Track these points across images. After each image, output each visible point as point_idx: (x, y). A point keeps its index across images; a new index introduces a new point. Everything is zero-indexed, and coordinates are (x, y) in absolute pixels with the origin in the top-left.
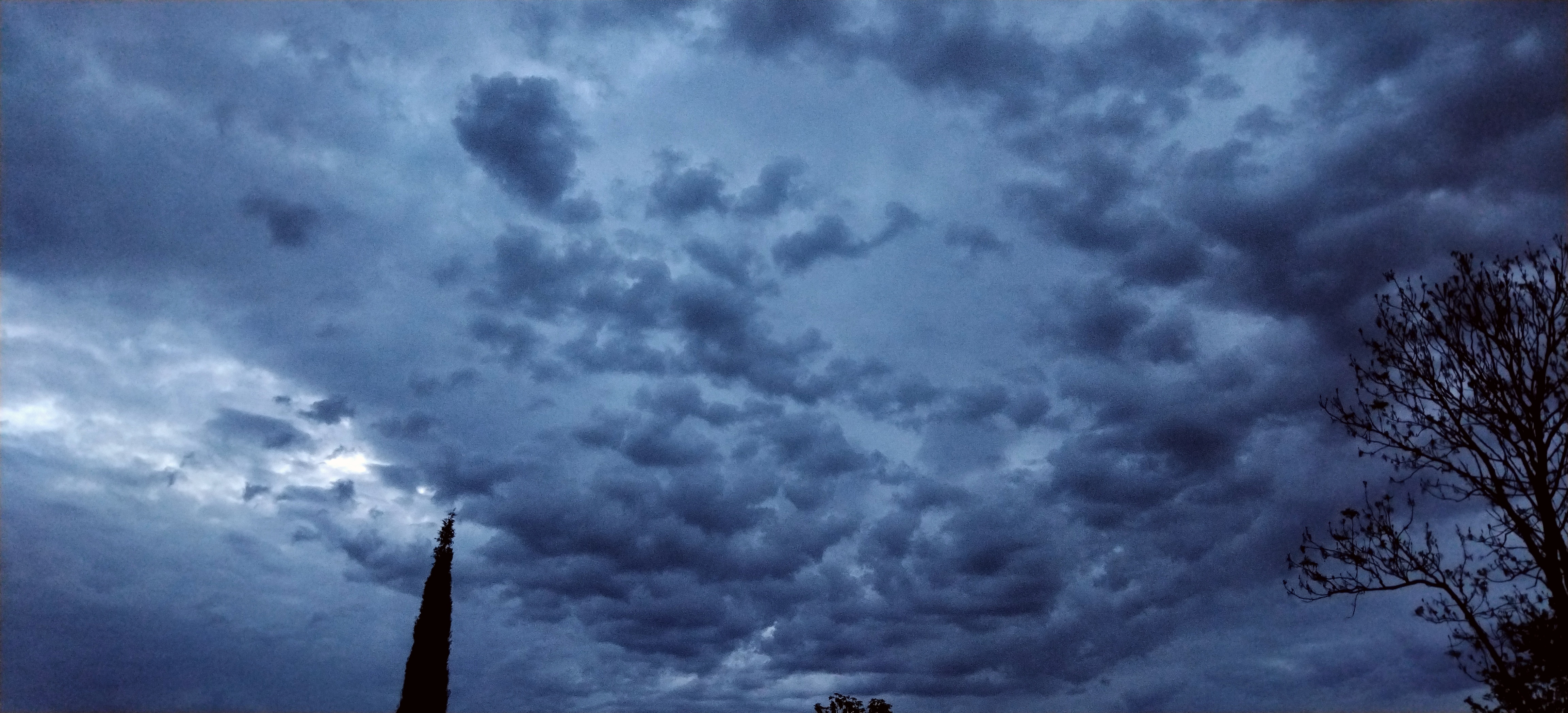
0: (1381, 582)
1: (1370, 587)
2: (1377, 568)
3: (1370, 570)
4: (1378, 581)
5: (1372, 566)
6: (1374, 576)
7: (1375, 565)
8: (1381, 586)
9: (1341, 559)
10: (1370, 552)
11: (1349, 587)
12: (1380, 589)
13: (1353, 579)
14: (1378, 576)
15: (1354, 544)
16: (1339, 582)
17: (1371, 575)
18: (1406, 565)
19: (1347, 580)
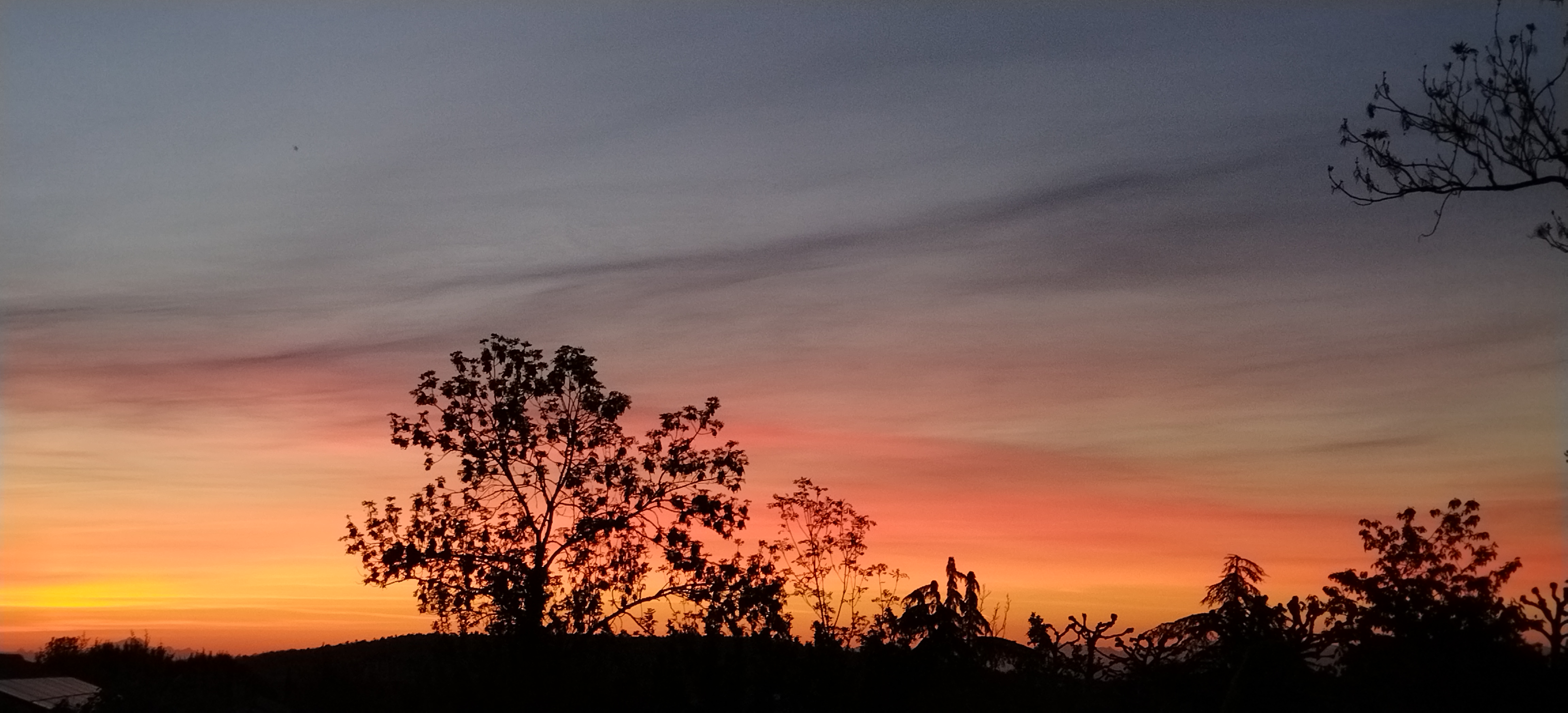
0: (1491, 177)
1: (1470, 185)
2: (1490, 152)
3: (1478, 155)
4: (1487, 174)
5: (1482, 148)
6: (1483, 165)
7: (1487, 146)
8: (1491, 185)
9: (1432, 132)
10: (1483, 123)
11: (1438, 183)
12: (1487, 188)
13: (1447, 169)
14: (1487, 166)
15: (1460, 107)
16: (1421, 173)
17: (1476, 164)
18: (1537, 148)
19: (1436, 170)
